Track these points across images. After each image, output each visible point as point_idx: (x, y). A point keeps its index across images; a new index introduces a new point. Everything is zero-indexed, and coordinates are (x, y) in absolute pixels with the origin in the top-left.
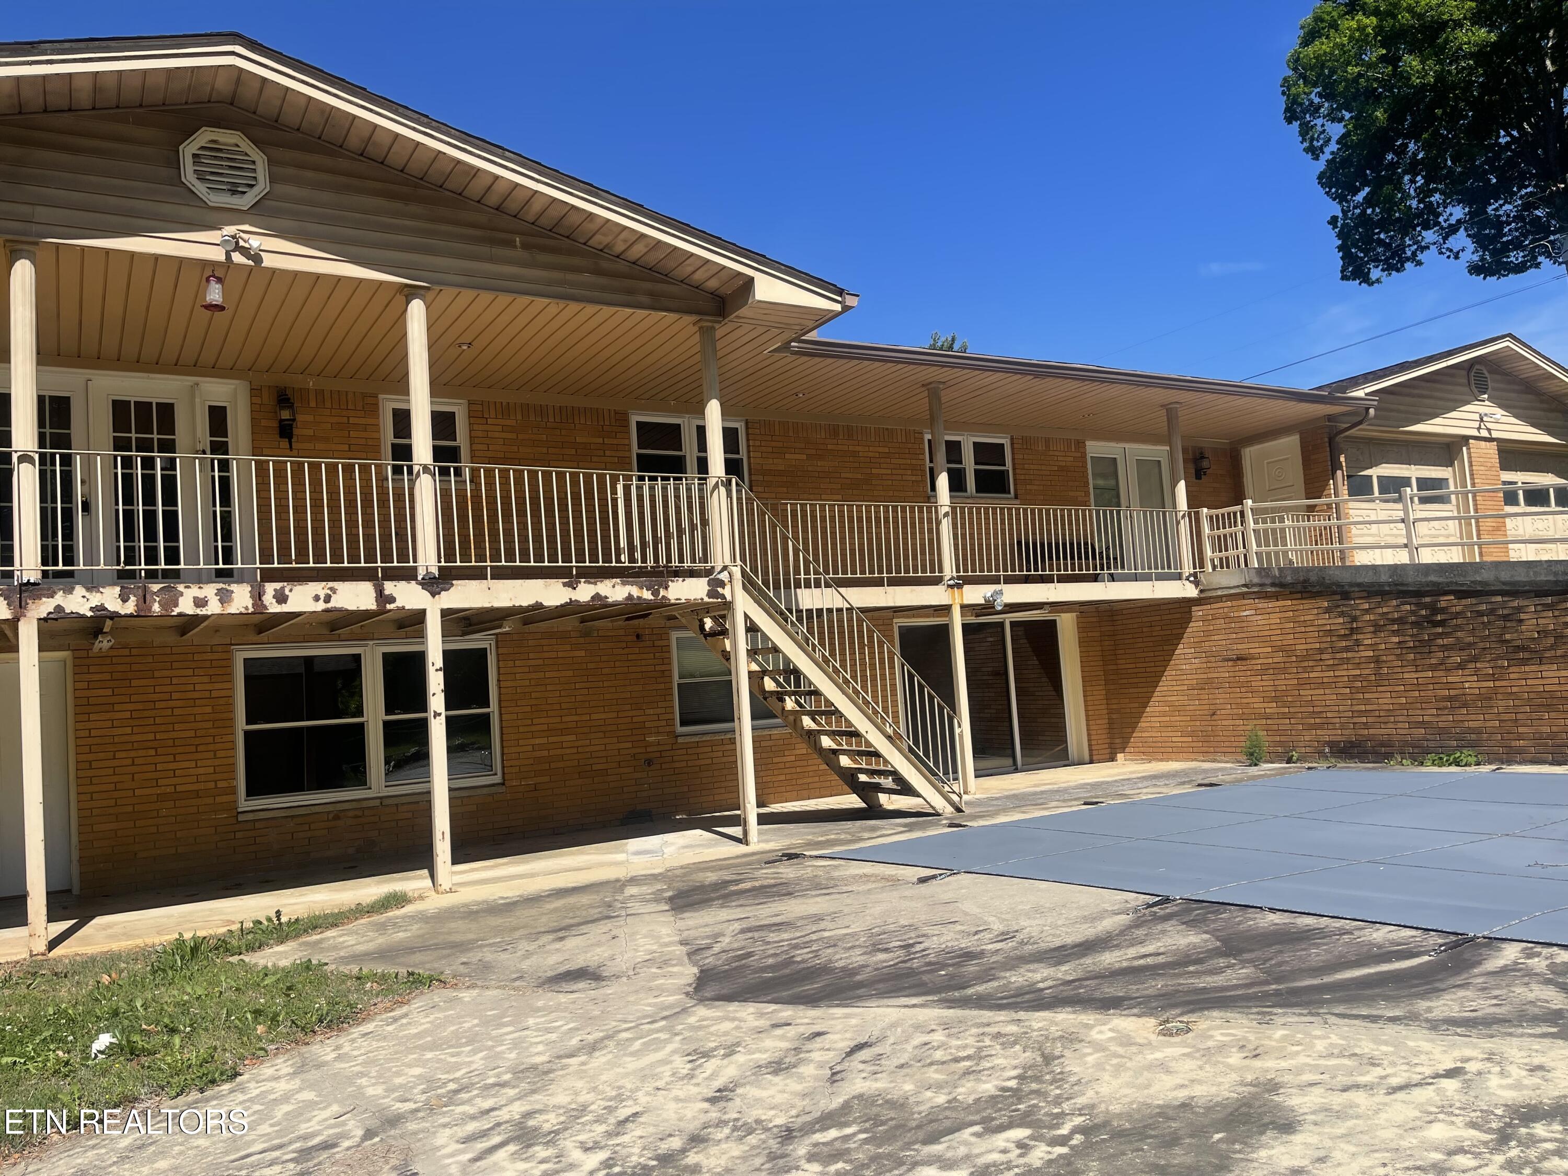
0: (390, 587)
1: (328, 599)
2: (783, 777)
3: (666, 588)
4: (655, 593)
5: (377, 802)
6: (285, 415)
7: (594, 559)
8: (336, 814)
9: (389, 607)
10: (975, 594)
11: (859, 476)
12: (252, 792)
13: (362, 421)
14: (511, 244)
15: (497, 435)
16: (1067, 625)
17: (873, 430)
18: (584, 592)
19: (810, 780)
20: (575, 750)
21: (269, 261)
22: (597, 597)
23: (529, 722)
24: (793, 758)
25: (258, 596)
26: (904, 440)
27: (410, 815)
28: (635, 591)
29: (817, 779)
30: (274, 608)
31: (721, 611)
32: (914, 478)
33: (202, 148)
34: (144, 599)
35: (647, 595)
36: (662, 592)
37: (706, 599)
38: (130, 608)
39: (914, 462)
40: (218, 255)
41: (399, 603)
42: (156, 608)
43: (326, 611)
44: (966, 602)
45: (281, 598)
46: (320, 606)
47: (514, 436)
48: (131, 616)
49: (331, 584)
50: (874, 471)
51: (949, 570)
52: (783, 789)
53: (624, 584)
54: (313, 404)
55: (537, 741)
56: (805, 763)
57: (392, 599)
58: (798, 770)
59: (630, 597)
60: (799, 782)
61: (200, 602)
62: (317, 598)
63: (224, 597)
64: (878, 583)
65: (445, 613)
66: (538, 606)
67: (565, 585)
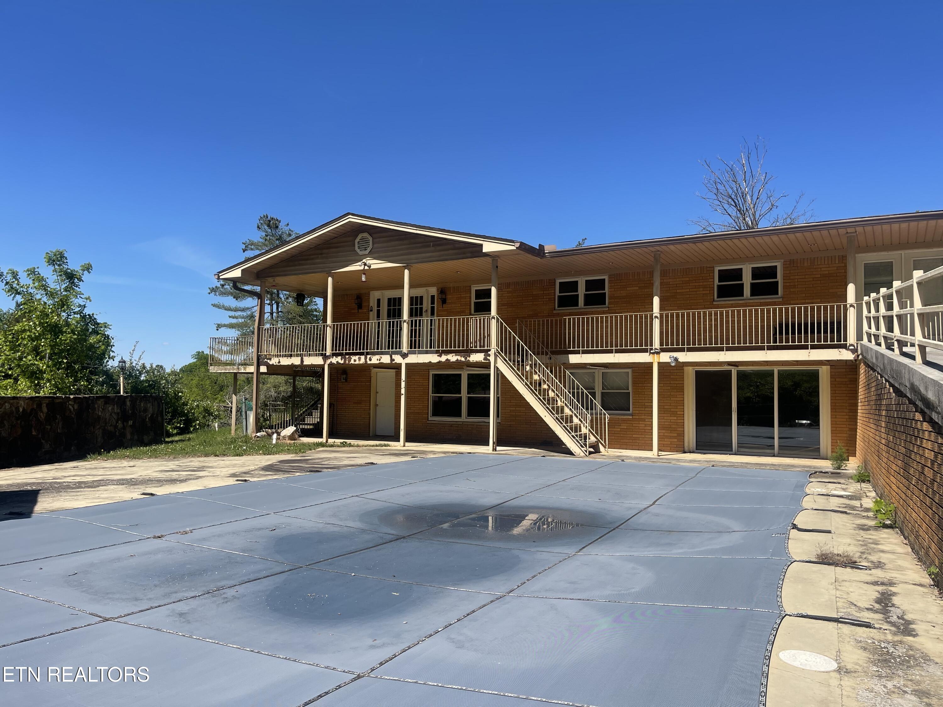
0: (394, 357)
1: (380, 360)
2: (613, 438)
3: (470, 357)
4: (466, 359)
5: (461, 423)
6: (444, 297)
7: (447, 347)
8: (451, 425)
9: (393, 362)
10: (665, 357)
11: (669, 294)
12: (434, 414)
13: (465, 295)
14: (429, 246)
15: (505, 295)
16: (824, 373)
18: (444, 358)
19: (627, 441)
21: (373, 267)
22: (447, 360)
24: (619, 430)
25: (366, 358)
26: (699, 273)
27: (471, 429)
28: (459, 358)
29: (631, 441)
30: (369, 362)
31: (487, 366)
32: (704, 292)
33: (360, 239)
34: (345, 361)
35: (463, 359)
36: (468, 358)
37: (483, 361)
38: (342, 362)
39: (705, 283)
40: (362, 268)
41: (395, 361)
42: (347, 362)
43: (379, 363)
44: (661, 361)
45: (370, 360)
46: (378, 362)
47: (511, 295)
48: (342, 364)
49: (381, 356)
50: (678, 291)
51: (656, 344)
52: (613, 443)
53: (456, 355)
54: (452, 292)
56: (625, 433)
57: (394, 360)
58: (621, 435)
59: (458, 360)
60: (621, 441)
61: (355, 361)
62: (378, 360)
63: (360, 359)
64: (610, 352)
65: (406, 364)
66: (430, 362)
67: (438, 356)
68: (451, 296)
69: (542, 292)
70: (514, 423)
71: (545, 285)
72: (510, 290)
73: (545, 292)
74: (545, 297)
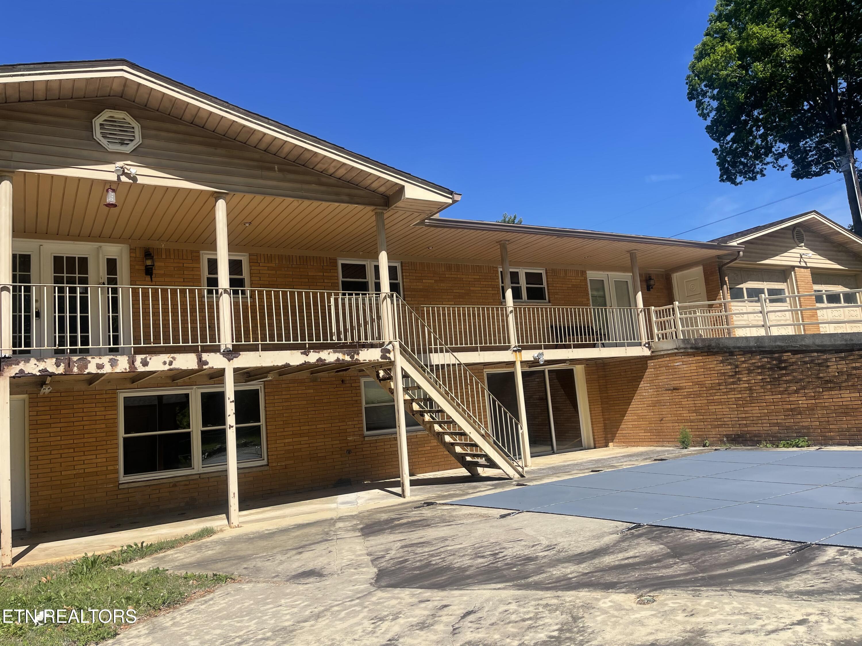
0: (205, 356)
1: (171, 363)
2: (424, 459)
3: (358, 354)
4: (352, 357)
5: (198, 476)
6: (149, 262)
7: (318, 339)
8: (174, 484)
9: (205, 367)
10: (529, 355)
11: (463, 291)
12: (127, 472)
13: (190, 265)
14: (272, 169)
15: (265, 272)
16: (579, 372)
17: (470, 267)
18: (313, 357)
19: (439, 460)
20: (308, 445)
21: (141, 180)
22: (320, 360)
23: (282, 430)
24: (429, 448)
25: (132, 362)
26: (487, 272)
27: (216, 483)
28: (341, 356)
29: (443, 460)
30: (141, 369)
31: (389, 366)
32: (493, 292)
33: (105, 120)
34: (69, 365)
35: (347, 358)
36: (356, 357)
37: (380, 360)
38: (61, 370)
39: (493, 283)
40: (113, 177)
41: (210, 365)
42: (75, 370)
43: (170, 370)
44: (523, 359)
45: (145, 363)
46: (167, 367)
47: (274, 272)
48: (61, 374)
49: (172, 355)
50: (471, 289)
51: (514, 342)
52: (424, 466)
53: (335, 352)
54: (164, 257)
55: (287, 441)
56: (436, 451)
57: (206, 363)
58: (433, 454)
59: (338, 359)
60: (433, 461)
61: (100, 366)
62: (165, 363)
63: (113, 363)
64: (475, 350)
65: (236, 370)
66: (287, 365)
67: (302, 353)
68: (162, 264)
69: (322, 274)
70: (291, 462)
71: (325, 264)
72: (274, 265)
73: (325, 274)
74: (326, 281)
